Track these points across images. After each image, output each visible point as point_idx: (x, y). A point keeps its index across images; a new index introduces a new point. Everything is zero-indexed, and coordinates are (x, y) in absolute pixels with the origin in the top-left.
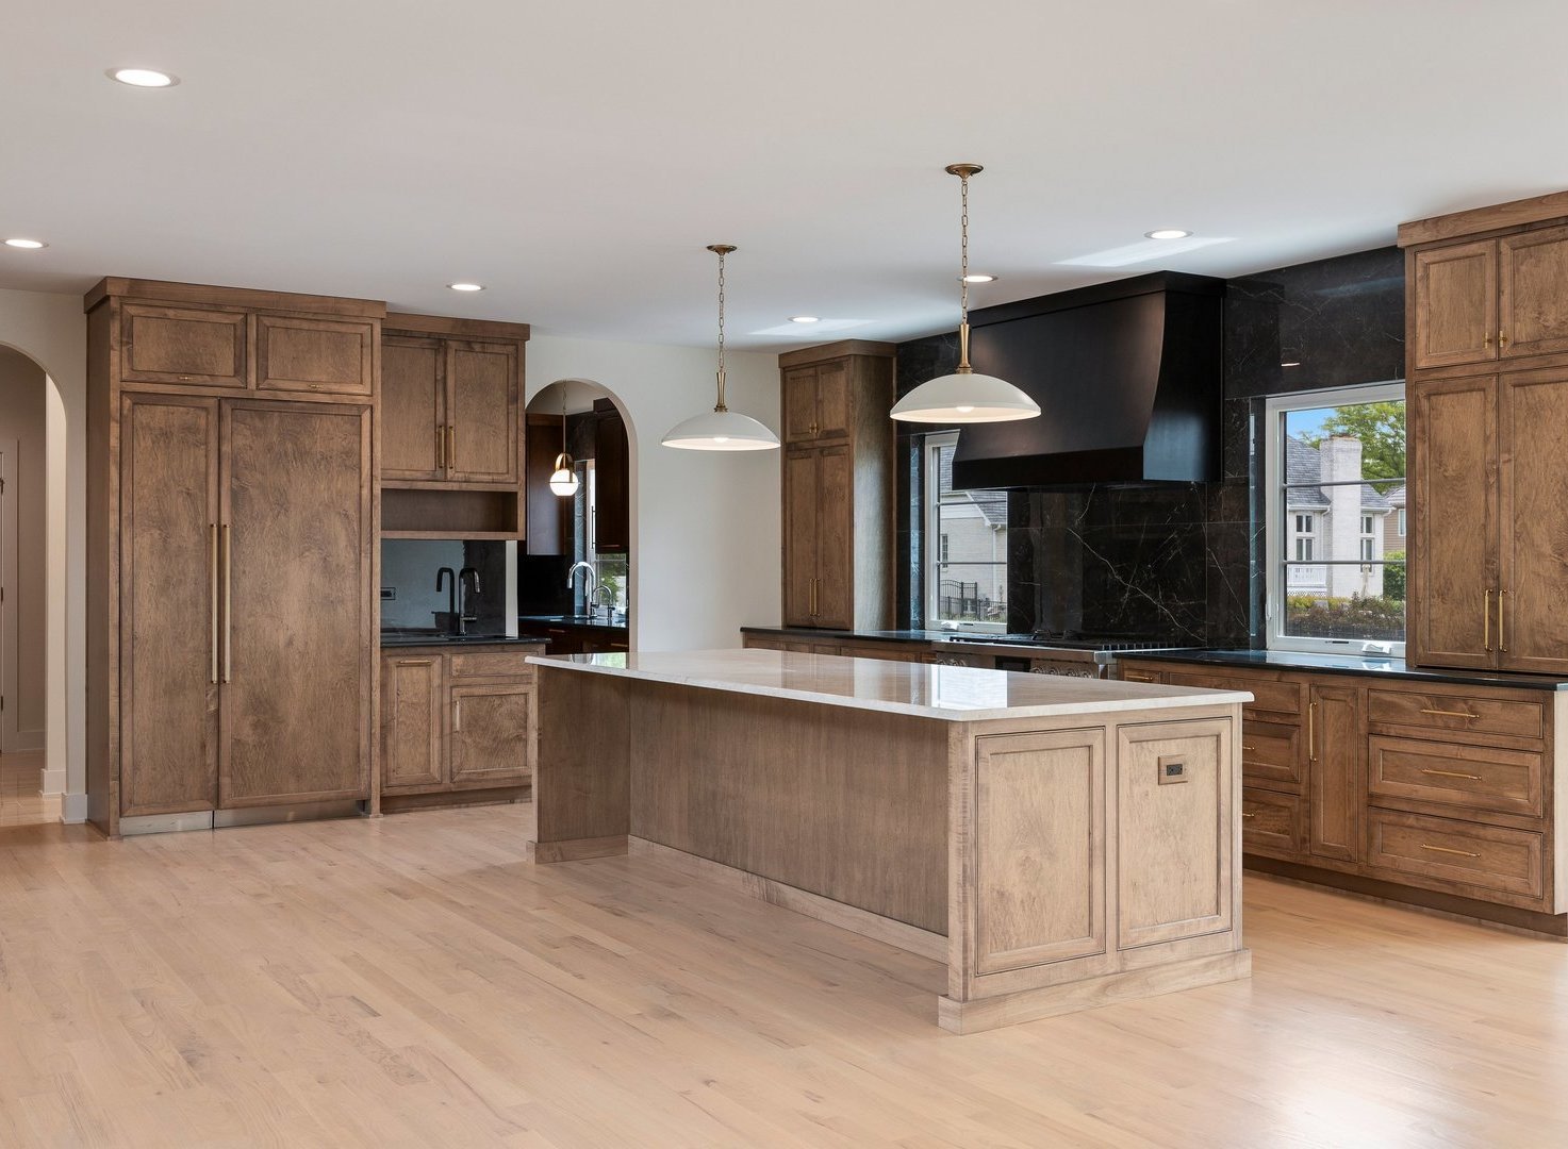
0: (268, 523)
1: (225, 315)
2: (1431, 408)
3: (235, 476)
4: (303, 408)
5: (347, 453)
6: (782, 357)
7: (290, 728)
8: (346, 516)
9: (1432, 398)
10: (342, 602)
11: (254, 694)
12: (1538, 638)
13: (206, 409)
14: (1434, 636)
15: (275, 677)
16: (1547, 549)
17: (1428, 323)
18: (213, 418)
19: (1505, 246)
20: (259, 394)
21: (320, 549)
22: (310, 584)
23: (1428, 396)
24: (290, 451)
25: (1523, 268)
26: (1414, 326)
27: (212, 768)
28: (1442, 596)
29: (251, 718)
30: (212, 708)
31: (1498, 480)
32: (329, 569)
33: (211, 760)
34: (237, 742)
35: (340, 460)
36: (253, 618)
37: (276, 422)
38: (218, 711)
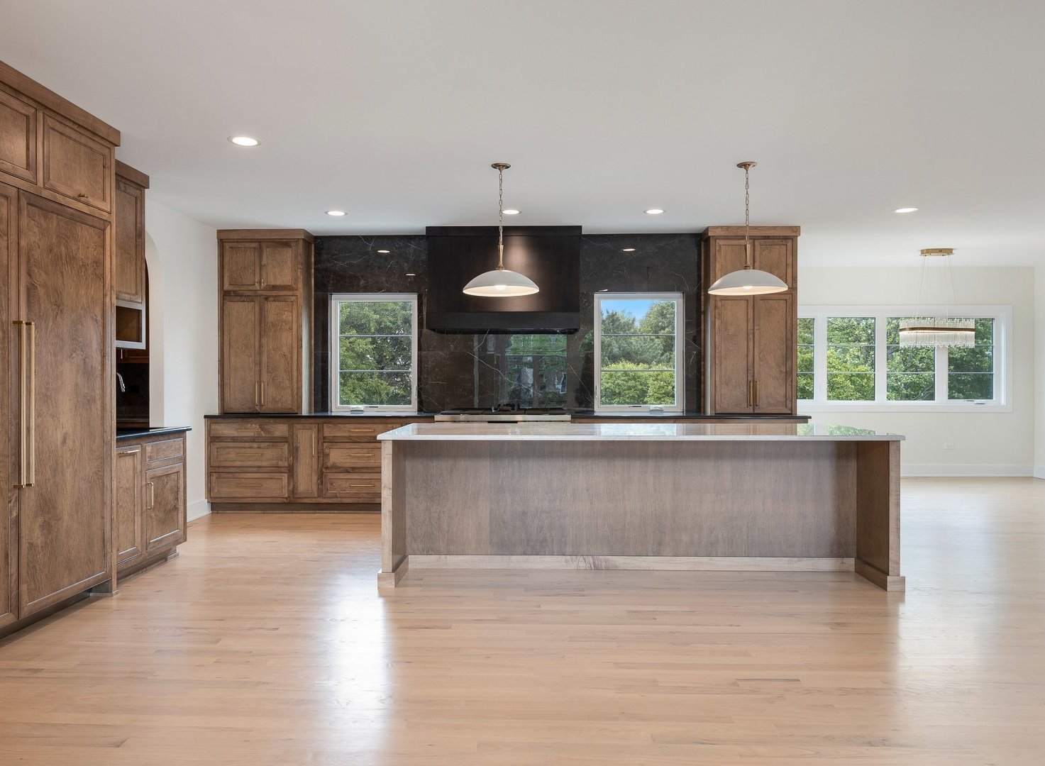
0: (51, 324)
1: (22, 104)
2: (722, 306)
3: (29, 274)
4: (72, 215)
5: (96, 262)
6: (219, 232)
7: (64, 524)
8: (96, 320)
9: (723, 301)
10: (94, 401)
11: (41, 494)
12: (769, 399)
13: (7, 197)
14: (723, 400)
15: (55, 476)
16: (774, 365)
17: (721, 270)
18: (13, 208)
19: (757, 243)
20: (46, 194)
21: (82, 351)
22: (76, 384)
23: (721, 300)
24: (63, 253)
25: (764, 253)
26: (715, 270)
27: (14, 577)
28: (727, 384)
29: (40, 519)
30: (15, 514)
31: (754, 336)
32: (87, 373)
33: (13, 570)
34: (31, 544)
35: (92, 269)
36: (41, 419)
37: (55, 224)
38: (18, 516)
